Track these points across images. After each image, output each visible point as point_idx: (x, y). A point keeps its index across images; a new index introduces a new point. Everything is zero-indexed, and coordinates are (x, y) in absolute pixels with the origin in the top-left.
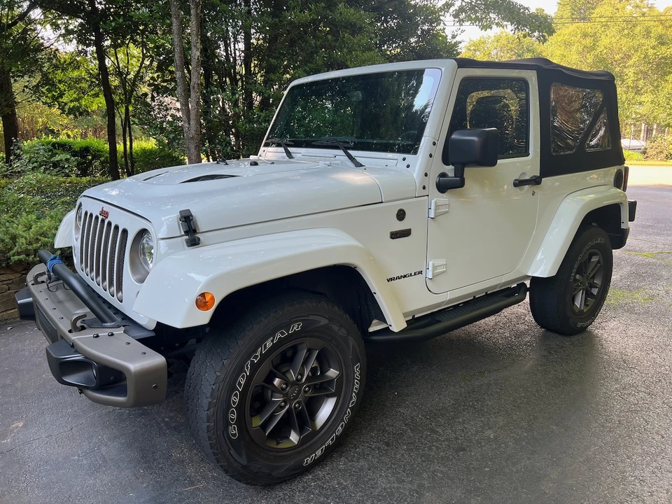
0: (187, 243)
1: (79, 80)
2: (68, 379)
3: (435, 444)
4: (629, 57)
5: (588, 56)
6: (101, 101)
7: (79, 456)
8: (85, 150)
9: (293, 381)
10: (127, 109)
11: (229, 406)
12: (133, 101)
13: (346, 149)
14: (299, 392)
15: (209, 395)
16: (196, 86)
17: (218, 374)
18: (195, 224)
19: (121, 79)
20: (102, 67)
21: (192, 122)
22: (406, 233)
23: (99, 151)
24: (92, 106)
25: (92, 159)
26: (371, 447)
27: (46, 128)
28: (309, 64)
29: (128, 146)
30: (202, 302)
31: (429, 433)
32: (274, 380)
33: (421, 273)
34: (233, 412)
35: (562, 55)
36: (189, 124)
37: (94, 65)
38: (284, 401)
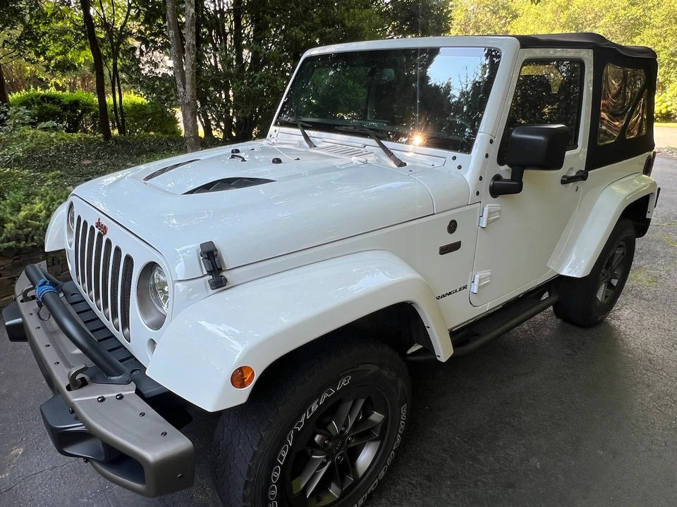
0: (211, 286)
1: (64, 32)
2: (68, 450)
3: (480, 478)
4: (600, 17)
5: (562, 15)
6: (88, 54)
7: (88, 499)
8: (75, 104)
9: (337, 435)
10: (115, 64)
11: (268, 483)
12: (121, 55)
13: (378, 139)
14: (342, 444)
15: (245, 473)
16: (191, 47)
17: (256, 449)
18: (221, 260)
19: (108, 32)
20: (87, 18)
21: (188, 87)
22: (455, 246)
23: (88, 105)
24: (79, 59)
25: (82, 113)
26: (412, 484)
27: (35, 76)
28: (305, 22)
29: (118, 99)
30: (239, 378)
31: (471, 463)
32: (314, 436)
33: (465, 287)
34: (273, 488)
35: (537, 13)
36: (185, 88)
37: (78, 15)
38: (326, 458)
